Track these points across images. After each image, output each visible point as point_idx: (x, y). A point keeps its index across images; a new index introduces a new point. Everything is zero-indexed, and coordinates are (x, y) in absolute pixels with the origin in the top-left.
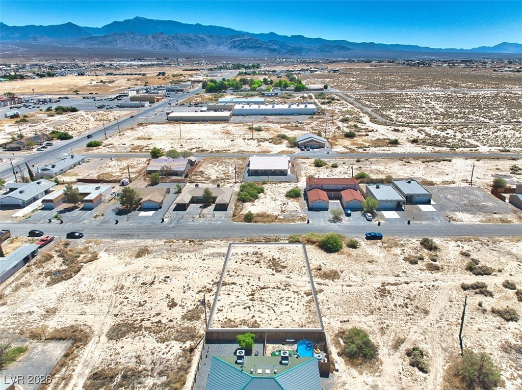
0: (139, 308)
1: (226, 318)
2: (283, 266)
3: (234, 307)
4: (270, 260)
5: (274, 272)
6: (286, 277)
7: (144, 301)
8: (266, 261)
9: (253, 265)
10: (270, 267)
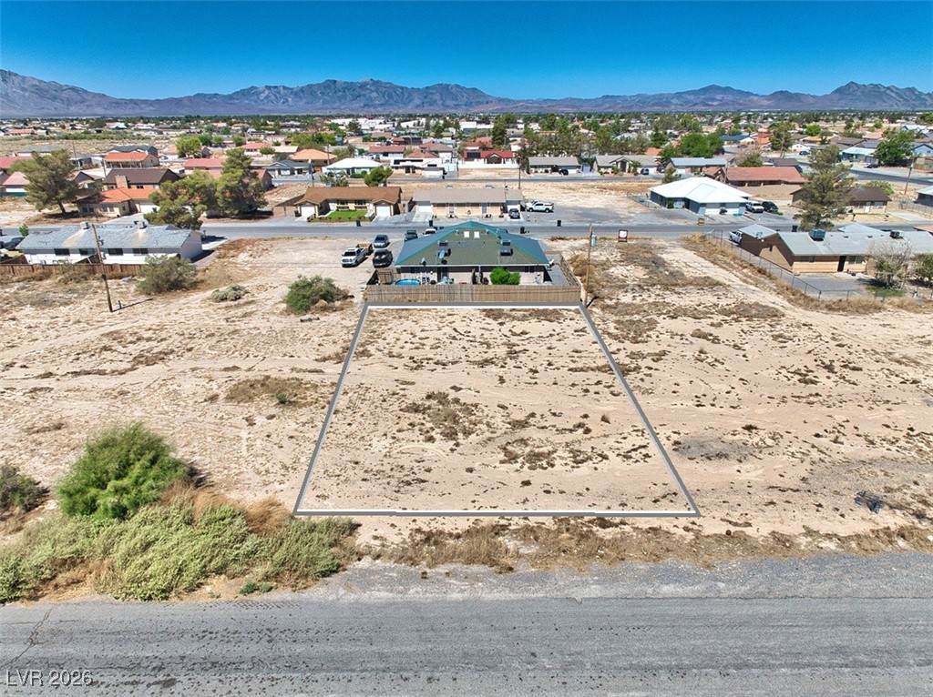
2: (417, 411)
4: (467, 433)
5: (452, 395)
6: (413, 383)
8: (484, 427)
9: (533, 415)
10: (468, 409)
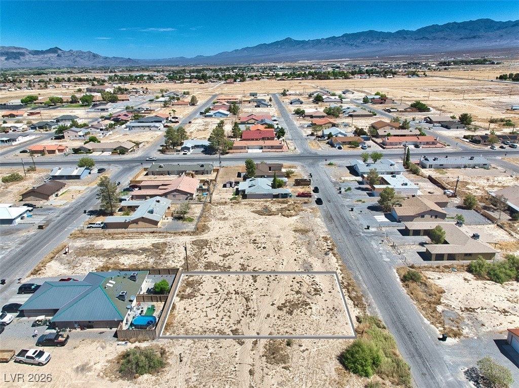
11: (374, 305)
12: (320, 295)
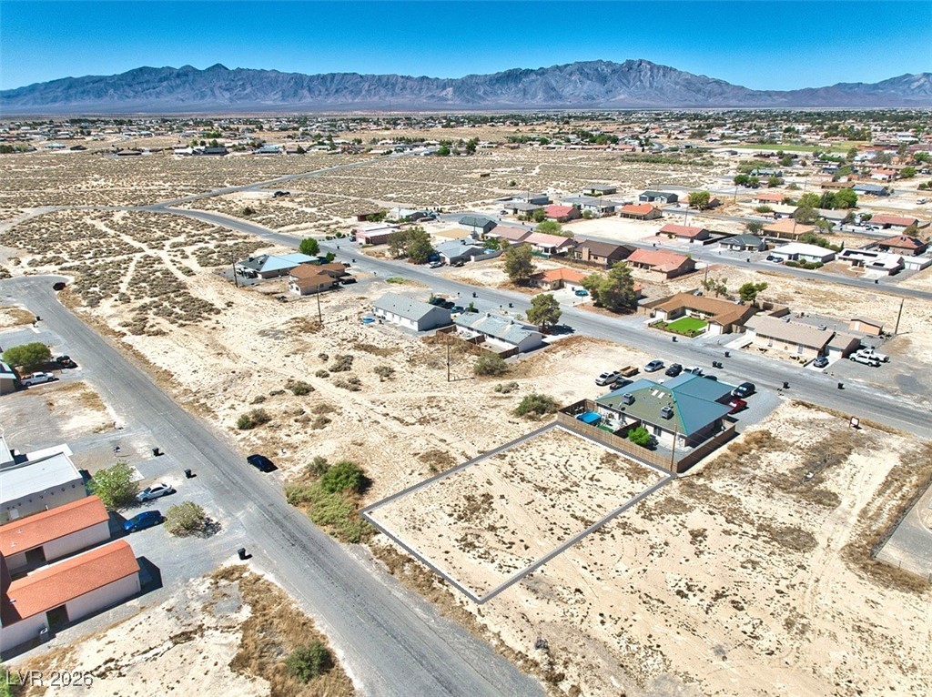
0: (758, 559)
1: (633, 483)
2: (469, 499)
3: (610, 489)
4: (467, 520)
5: (495, 499)
6: (491, 485)
7: (745, 568)
8: (478, 522)
9: (505, 527)
10: (487, 510)
11: (362, 563)
12: (457, 540)
